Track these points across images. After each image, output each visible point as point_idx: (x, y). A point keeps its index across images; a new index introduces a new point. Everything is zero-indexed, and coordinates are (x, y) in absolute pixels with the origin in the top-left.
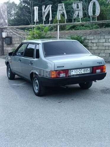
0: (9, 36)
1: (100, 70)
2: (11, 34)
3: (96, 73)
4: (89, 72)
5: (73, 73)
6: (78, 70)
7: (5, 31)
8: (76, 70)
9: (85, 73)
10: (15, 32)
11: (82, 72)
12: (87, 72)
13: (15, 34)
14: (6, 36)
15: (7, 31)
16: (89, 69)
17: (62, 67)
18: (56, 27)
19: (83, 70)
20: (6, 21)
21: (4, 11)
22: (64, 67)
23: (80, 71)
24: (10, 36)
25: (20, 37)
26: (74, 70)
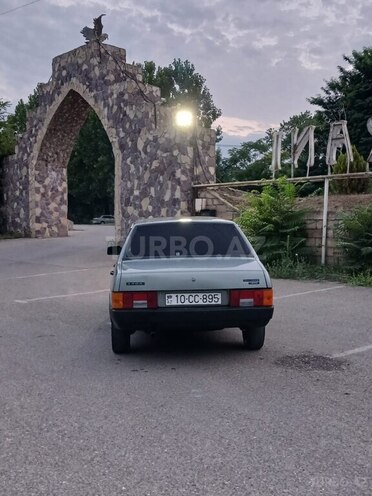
0: (209, 208)
1: (252, 300)
2: (216, 202)
3: (239, 307)
4: (220, 302)
5: (173, 301)
6: (187, 296)
7: (202, 195)
8: (179, 295)
9: (208, 303)
10: (225, 198)
11: (199, 300)
12: (213, 303)
13: (223, 204)
14: (204, 207)
15: (208, 195)
16: (219, 296)
17: (139, 284)
18: (322, 184)
19: (201, 295)
20: (212, 170)
21: (206, 145)
22: (143, 284)
23: (192, 299)
24: (213, 207)
25: (235, 211)
26: (174, 296)
